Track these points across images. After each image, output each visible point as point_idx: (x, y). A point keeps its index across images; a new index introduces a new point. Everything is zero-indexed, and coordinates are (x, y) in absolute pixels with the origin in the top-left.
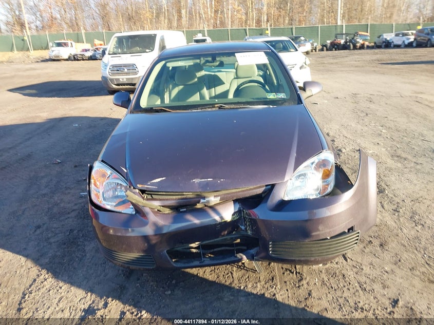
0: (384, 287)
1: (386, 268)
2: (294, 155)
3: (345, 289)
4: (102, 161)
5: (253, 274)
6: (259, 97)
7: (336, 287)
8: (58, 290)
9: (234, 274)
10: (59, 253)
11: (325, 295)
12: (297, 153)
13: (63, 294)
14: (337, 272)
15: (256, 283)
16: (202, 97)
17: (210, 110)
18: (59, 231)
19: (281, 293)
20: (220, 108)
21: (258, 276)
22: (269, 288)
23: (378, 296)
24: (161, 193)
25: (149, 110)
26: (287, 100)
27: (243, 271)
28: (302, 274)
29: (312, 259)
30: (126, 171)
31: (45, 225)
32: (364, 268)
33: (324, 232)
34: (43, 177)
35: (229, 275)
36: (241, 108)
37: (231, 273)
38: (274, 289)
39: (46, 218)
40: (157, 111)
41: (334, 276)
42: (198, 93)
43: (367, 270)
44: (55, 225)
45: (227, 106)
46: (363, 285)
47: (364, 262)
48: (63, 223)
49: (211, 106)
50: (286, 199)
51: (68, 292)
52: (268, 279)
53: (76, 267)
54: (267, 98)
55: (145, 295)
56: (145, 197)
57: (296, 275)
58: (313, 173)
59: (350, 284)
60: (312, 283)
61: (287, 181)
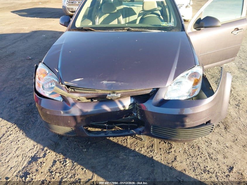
0: (225, 157)
1: (227, 144)
2: (175, 68)
3: (199, 157)
4: (43, 63)
5: (140, 141)
6: (156, 24)
7: (193, 155)
8: (17, 142)
9: (128, 140)
10: (21, 118)
11: (185, 160)
12: (177, 66)
13: (19, 145)
14: (195, 144)
15: (142, 148)
16: (119, 22)
17: (121, 31)
18: (24, 103)
19: (157, 156)
20: (128, 30)
21: (143, 143)
22: (150, 152)
23: (220, 163)
24: (80, 89)
25: (81, 29)
26: (175, 27)
27: (134, 139)
28: (171, 144)
29: (180, 139)
30: (58, 71)
31: (16, 99)
32: (212, 143)
33: (189, 123)
34: (19, 67)
35: (125, 141)
36: (142, 31)
37: (126, 140)
38: (152, 153)
39: (17, 94)
40: (86, 30)
41: (192, 147)
42: (117, 19)
43: (214, 144)
44: (22, 99)
45: (133, 29)
46: (211, 155)
47: (213, 139)
48: (27, 98)
49: (122, 29)
50: (166, 98)
51: (23, 144)
52: (149, 146)
53: (30, 128)
54: (161, 25)
55: (70, 150)
56: (70, 90)
57: (168, 144)
58: (186, 82)
59: (202, 153)
60: (177, 151)
61: (168, 86)
